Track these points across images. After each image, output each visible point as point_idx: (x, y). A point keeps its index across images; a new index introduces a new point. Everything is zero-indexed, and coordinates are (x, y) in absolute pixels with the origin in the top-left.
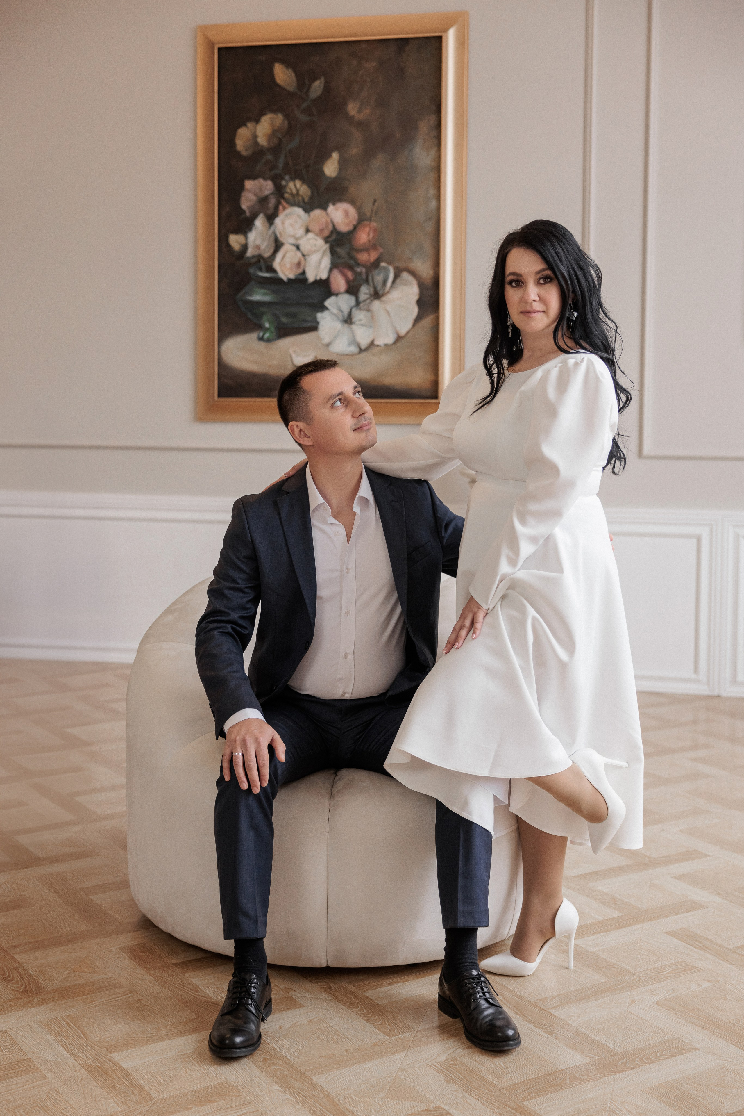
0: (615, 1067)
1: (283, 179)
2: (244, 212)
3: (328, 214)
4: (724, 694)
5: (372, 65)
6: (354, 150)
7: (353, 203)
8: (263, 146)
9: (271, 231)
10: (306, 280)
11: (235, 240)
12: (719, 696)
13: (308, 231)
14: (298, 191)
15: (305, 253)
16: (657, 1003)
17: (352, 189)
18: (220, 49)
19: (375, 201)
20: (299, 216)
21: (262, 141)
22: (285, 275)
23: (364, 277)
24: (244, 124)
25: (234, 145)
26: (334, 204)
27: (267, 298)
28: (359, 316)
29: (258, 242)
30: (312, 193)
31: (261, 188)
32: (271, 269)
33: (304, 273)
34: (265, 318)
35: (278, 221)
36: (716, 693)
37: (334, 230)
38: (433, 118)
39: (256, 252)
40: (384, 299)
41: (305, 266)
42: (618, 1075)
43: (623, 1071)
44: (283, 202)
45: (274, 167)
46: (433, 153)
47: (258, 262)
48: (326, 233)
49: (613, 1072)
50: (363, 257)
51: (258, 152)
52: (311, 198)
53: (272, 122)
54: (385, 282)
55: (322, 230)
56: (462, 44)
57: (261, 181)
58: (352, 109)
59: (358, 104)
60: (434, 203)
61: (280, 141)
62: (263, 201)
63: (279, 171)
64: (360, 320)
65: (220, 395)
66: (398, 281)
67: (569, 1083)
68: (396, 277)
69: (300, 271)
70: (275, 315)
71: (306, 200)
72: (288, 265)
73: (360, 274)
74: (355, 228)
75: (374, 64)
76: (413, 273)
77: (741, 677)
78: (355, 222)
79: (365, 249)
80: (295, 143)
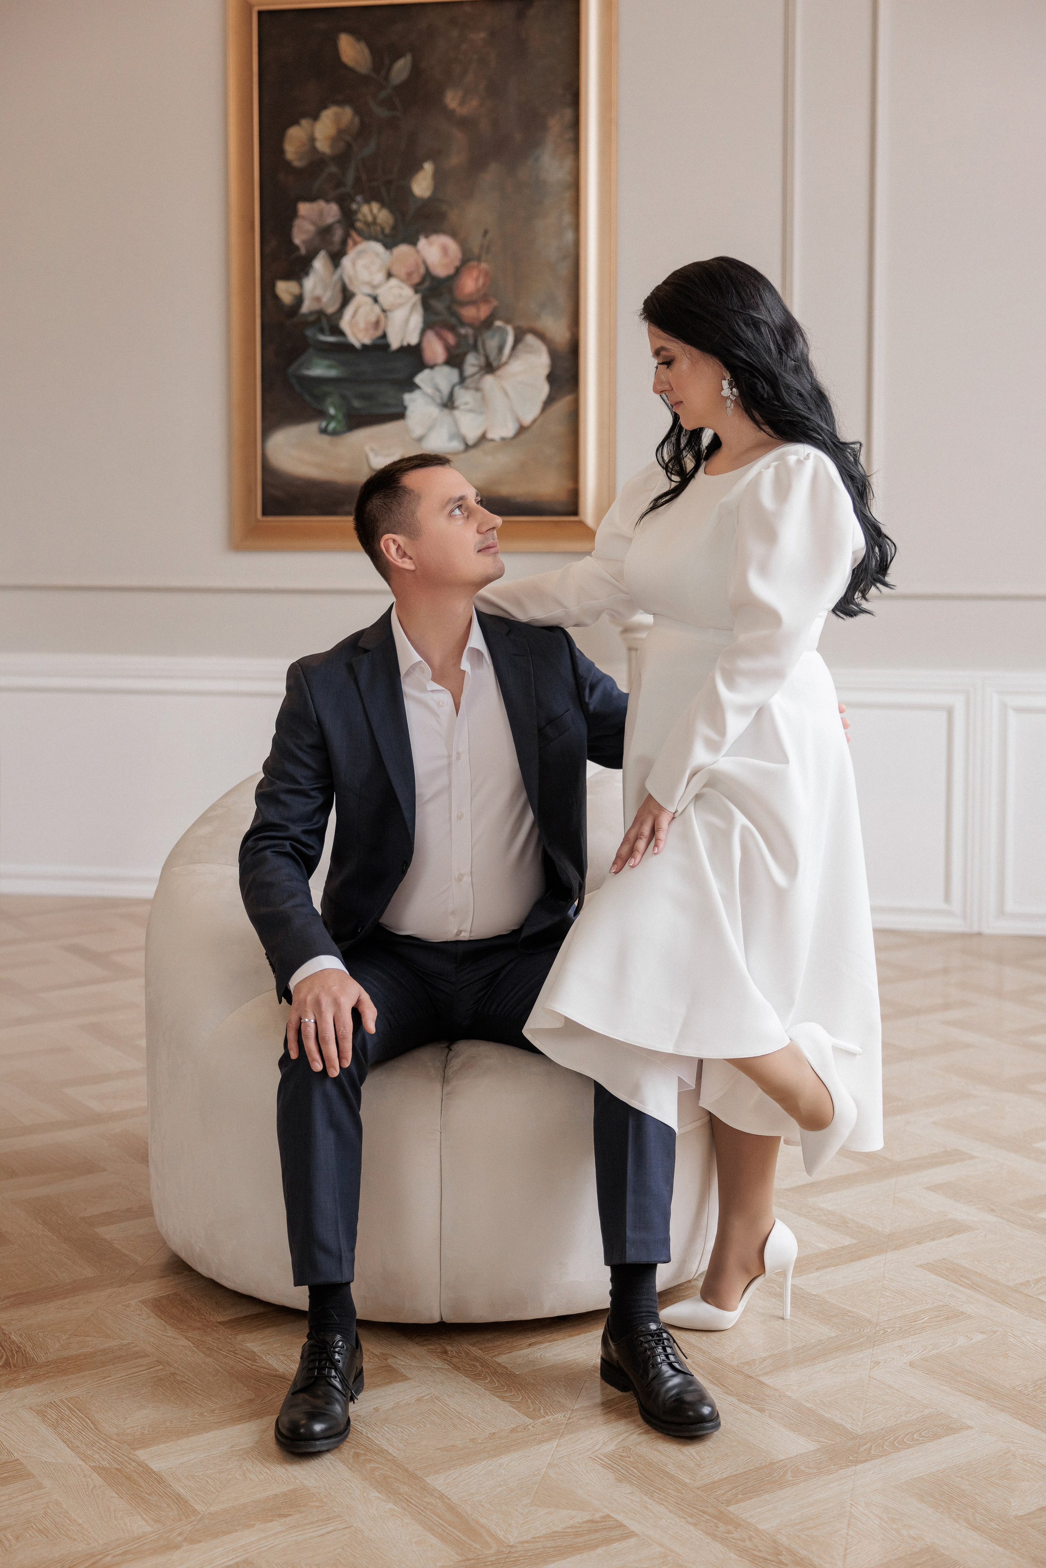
0: (855, 1455)
1: (353, 200)
2: (297, 248)
3: (418, 252)
4: (986, 930)
5: (480, 36)
6: (456, 159)
7: (454, 234)
8: (324, 154)
9: (336, 277)
10: (387, 346)
11: (285, 290)
12: (979, 934)
13: (389, 275)
14: (375, 218)
15: (386, 307)
16: (911, 1364)
17: (453, 216)
18: (260, 13)
19: (486, 232)
20: (377, 255)
21: (323, 146)
22: (358, 340)
23: (471, 341)
24: (295, 122)
25: (282, 151)
26: (427, 237)
27: (332, 373)
28: (464, 397)
29: (318, 292)
30: (396, 221)
31: (321, 214)
32: (337, 331)
33: (384, 336)
34: (329, 400)
35: (346, 261)
36: (975, 929)
37: (428, 274)
38: (568, 113)
39: (316, 307)
40: (499, 373)
41: (386, 326)
42: (860, 1467)
43: (865, 1461)
44: (354, 234)
45: (340, 184)
46: (568, 163)
47: (318, 321)
48: (416, 279)
49: (852, 1462)
50: (469, 313)
51: (317, 163)
52: (394, 228)
53: (337, 119)
54: (501, 349)
55: (409, 275)
56: (608, 6)
57: (321, 204)
58: (452, 99)
59: (460, 94)
60: (569, 236)
61: (349, 145)
62: (325, 232)
63: (347, 190)
64: (466, 404)
65: (264, 513)
66: (520, 347)
67: (791, 1479)
68: (517, 341)
69: (379, 333)
70: (343, 397)
71: (387, 230)
72: (362, 325)
73: (466, 337)
74: (458, 271)
75: (482, 35)
76: (541, 336)
77: (1010, 906)
78: (457, 263)
79: (472, 302)
80: (370, 148)
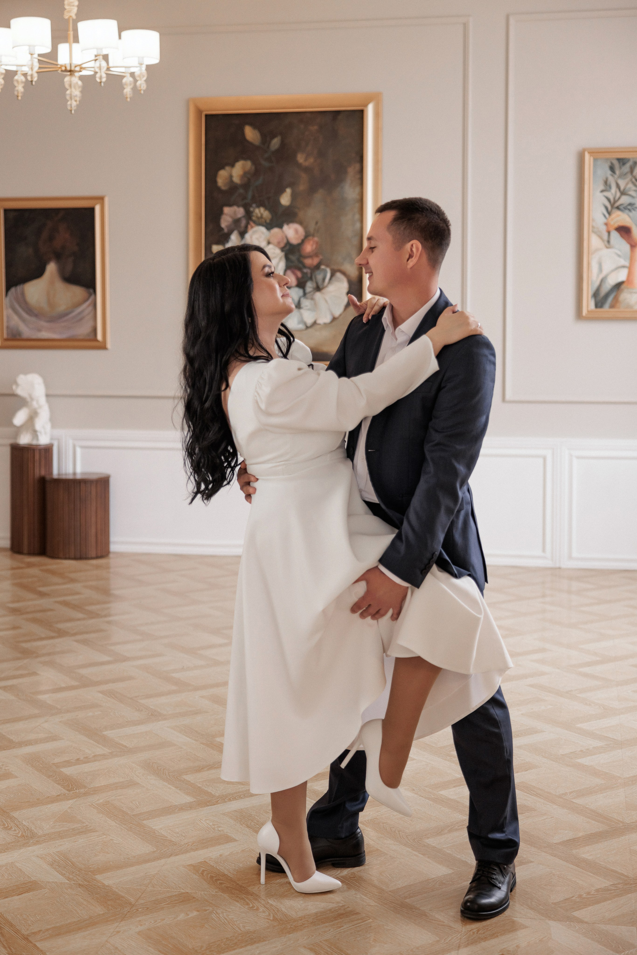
1: (251, 206)
2: (222, 229)
3: (283, 232)
4: (563, 566)
5: (314, 128)
6: (302, 187)
7: (301, 223)
8: (237, 184)
12: (560, 568)
13: (269, 243)
14: (262, 215)
17: (301, 214)
18: (207, 116)
19: (317, 223)
20: (263, 233)
21: (236, 179)
23: (309, 275)
24: (222, 167)
25: (215, 182)
26: (288, 224)
28: (305, 303)
30: (272, 216)
31: (235, 213)
35: (248, 234)
36: (557, 565)
37: (288, 243)
38: (358, 166)
40: (324, 291)
44: (252, 223)
45: (245, 198)
46: (358, 190)
48: (282, 245)
50: (308, 262)
51: (233, 188)
52: (272, 220)
53: (243, 167)
54: (324, 279)
55: (279, 243)
56: (377, 115)
57: (235, 208)
58: (301, 158)
59: (304, 155)
60: (358, 225)
61: (249, 180)
62: (237, 222)
63: (248, 201)
64: (307, 306)
66: (334, 278)
68: (332, 275)
71: (268, 221)
73: (306, 273)
74: (303, 241)
75: (316, 127)
76: (344, 273)
77: (575, 554)
78: (302, 237)
79: (310, 256)
80: (260, 181)
